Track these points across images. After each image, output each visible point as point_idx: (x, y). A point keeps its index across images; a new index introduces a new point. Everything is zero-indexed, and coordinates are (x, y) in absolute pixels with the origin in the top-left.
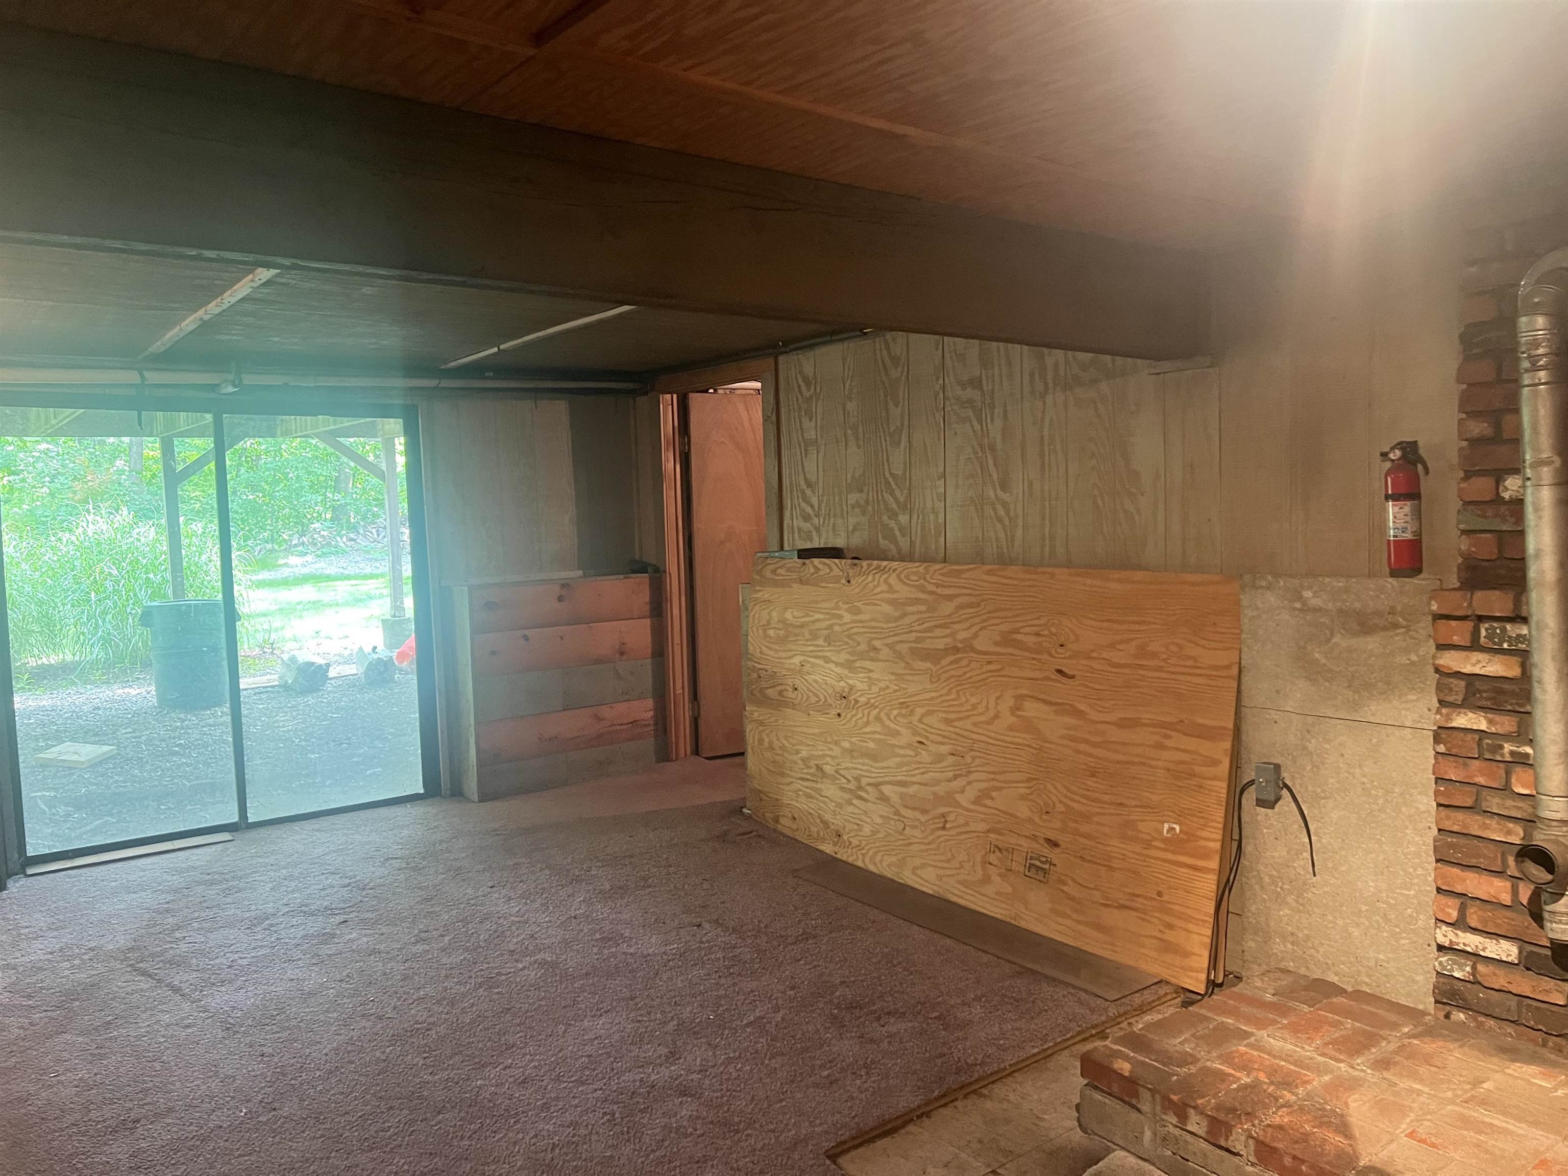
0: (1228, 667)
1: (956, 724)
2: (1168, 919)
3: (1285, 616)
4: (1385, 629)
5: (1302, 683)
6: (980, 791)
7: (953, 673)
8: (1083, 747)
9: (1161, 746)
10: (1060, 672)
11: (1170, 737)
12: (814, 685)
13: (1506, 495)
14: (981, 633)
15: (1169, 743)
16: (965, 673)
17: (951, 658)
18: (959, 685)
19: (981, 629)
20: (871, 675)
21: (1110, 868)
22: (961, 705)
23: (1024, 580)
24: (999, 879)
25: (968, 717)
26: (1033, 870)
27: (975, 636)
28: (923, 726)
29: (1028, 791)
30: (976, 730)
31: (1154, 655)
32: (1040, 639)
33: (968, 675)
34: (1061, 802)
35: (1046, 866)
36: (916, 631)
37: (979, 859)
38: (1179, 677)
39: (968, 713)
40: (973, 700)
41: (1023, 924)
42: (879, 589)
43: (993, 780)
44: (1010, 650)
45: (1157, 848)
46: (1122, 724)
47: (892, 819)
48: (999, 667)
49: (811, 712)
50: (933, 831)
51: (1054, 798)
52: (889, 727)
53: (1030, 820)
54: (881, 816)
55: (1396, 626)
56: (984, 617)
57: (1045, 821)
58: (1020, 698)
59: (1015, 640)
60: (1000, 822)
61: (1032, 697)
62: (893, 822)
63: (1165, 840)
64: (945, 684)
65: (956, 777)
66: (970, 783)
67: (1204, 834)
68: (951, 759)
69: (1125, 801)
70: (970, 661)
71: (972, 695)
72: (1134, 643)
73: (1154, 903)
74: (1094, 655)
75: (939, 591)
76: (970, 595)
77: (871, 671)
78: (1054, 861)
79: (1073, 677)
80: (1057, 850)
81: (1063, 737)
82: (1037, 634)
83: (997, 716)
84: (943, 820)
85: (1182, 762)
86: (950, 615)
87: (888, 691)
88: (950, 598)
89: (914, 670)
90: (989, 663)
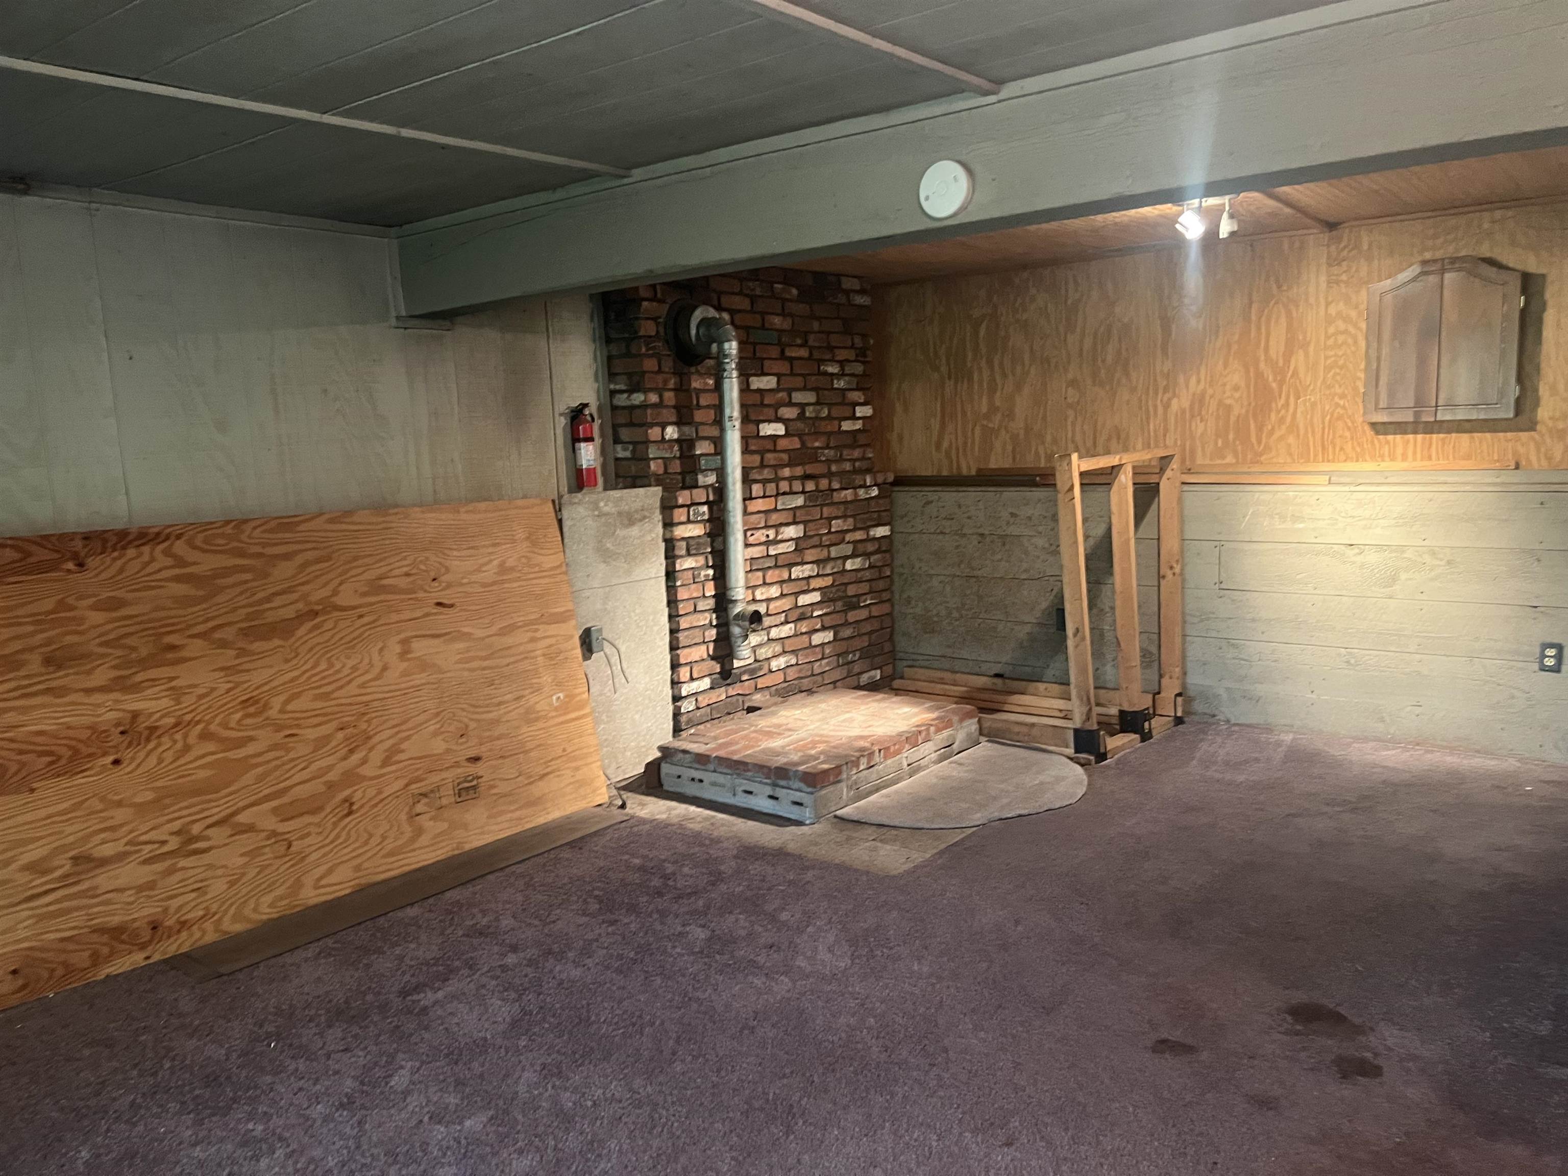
0: (560, 566)
1: (335, 695)
2: (574, 764)
3: (590, 522)
4: (641, 520)
5: (603, 566)
6: (386, 751)
7: (315, 641)
8: (475, 664)
9: (533, 640)
10: (439, 604)
11: (537, 630)
12: (39, 739)
13: (667, 437)
14: (342, 588)
15: (538, 635)
16: (332, 637)
17: (309, 625)
18: (327, 652)
19: (340, 584)
20: (173, 684)
21: (526, 752)
22: (338, 671)
23: (377, 524)
24: (431, 823)
25: (349, 682)
26: (464, 793)
27: (335, 593)
28: (291, 715)
29: (438, 726)
30: (363, 691)
31: (512, 569)
32: (411, 579)
33: (337, 638)
34: (472, 720)
35: (474, 783)
36: (244, 607)
37: (403, 817)
38: (535, 582)
39: (348, 679)
40: (350, 663)
41: (467, 847)
42: (155, 566)
43: (397, 733)
44: (382, 597)
45: (553, 717)
46: (502, 633)
47: (265, 846)
48: (375, 617)
49: (35, 785)
50: (335, 824)
51: (466, 720)
52: (227, 739)
53: (448, 751)
54: (242, 855)
55: (645, 517)
56: (339, 571)
57: (462, 744)
58: (405, 642)
59: (384, 586)
60: (418, 769)
61: (416, 637)
62: (267, 850)
63: (556, 709)
64: (309, 656)
65: (351, 751)
66: (371, 749)
67: (577, 691)
68: (340, 735)
69: (521, 693)
70: (336, 623)
71: (348, 658)
72: (495, 563)
73: (564, 759)
74: (465, 581)
75: (269, 551)
76: (314, 549)
77: (172, 679)
78: (480, 774)
79: (452, 606)
80: (479, 764)
81: (456, 663)
82: (407, 575)
83: (385, 668)
84: (347, 804)
85: (551, 646)
86: (294, 576)
87: (215, 694)
88: (287, 557)
89: (254, 655)
90: (361, 616)
